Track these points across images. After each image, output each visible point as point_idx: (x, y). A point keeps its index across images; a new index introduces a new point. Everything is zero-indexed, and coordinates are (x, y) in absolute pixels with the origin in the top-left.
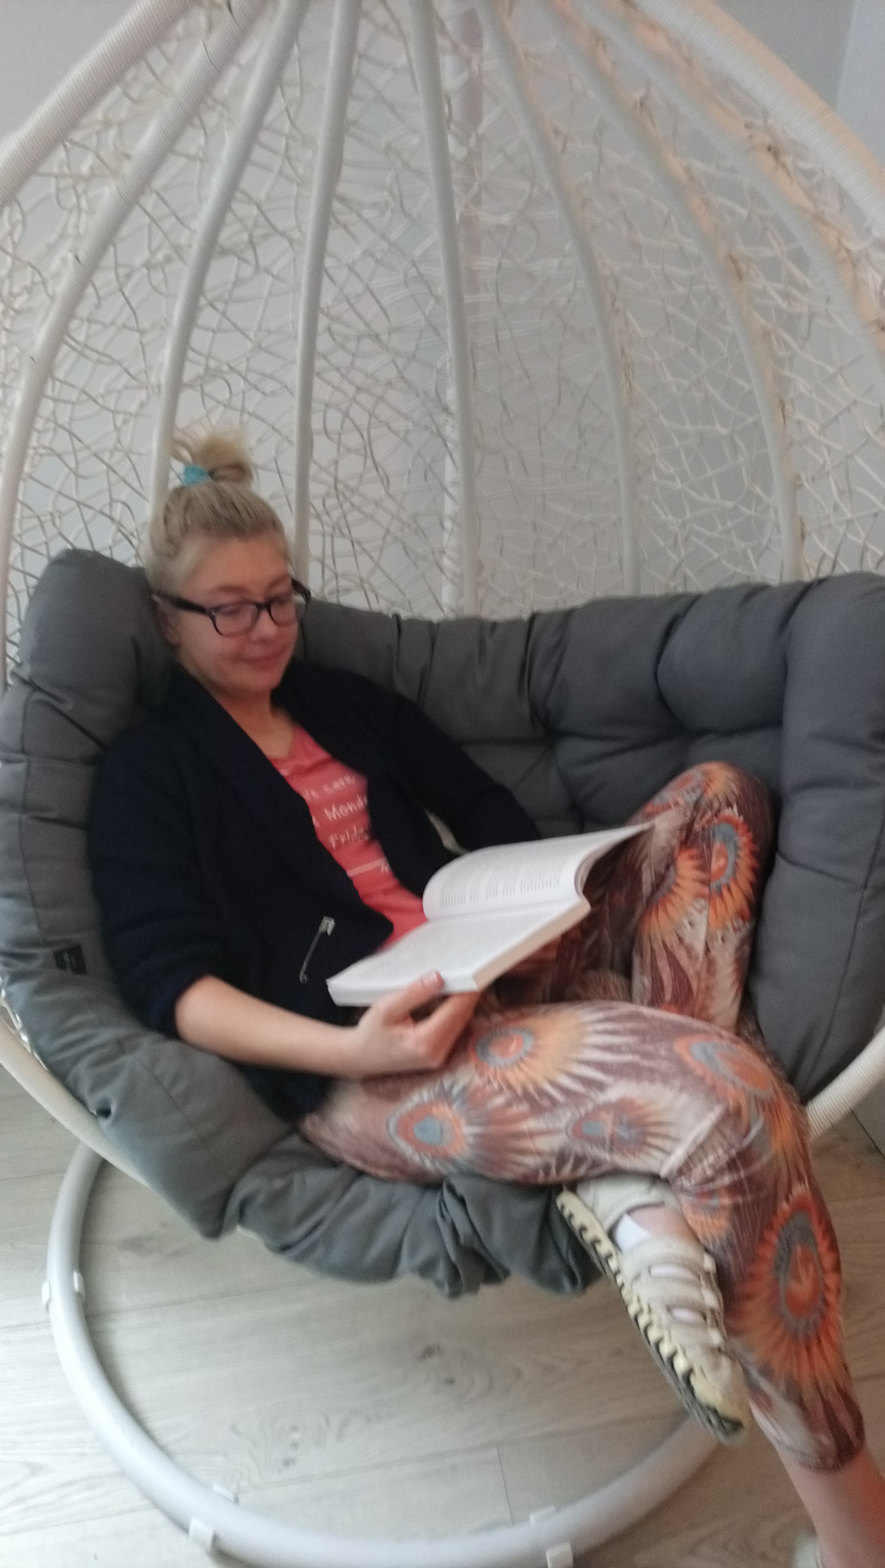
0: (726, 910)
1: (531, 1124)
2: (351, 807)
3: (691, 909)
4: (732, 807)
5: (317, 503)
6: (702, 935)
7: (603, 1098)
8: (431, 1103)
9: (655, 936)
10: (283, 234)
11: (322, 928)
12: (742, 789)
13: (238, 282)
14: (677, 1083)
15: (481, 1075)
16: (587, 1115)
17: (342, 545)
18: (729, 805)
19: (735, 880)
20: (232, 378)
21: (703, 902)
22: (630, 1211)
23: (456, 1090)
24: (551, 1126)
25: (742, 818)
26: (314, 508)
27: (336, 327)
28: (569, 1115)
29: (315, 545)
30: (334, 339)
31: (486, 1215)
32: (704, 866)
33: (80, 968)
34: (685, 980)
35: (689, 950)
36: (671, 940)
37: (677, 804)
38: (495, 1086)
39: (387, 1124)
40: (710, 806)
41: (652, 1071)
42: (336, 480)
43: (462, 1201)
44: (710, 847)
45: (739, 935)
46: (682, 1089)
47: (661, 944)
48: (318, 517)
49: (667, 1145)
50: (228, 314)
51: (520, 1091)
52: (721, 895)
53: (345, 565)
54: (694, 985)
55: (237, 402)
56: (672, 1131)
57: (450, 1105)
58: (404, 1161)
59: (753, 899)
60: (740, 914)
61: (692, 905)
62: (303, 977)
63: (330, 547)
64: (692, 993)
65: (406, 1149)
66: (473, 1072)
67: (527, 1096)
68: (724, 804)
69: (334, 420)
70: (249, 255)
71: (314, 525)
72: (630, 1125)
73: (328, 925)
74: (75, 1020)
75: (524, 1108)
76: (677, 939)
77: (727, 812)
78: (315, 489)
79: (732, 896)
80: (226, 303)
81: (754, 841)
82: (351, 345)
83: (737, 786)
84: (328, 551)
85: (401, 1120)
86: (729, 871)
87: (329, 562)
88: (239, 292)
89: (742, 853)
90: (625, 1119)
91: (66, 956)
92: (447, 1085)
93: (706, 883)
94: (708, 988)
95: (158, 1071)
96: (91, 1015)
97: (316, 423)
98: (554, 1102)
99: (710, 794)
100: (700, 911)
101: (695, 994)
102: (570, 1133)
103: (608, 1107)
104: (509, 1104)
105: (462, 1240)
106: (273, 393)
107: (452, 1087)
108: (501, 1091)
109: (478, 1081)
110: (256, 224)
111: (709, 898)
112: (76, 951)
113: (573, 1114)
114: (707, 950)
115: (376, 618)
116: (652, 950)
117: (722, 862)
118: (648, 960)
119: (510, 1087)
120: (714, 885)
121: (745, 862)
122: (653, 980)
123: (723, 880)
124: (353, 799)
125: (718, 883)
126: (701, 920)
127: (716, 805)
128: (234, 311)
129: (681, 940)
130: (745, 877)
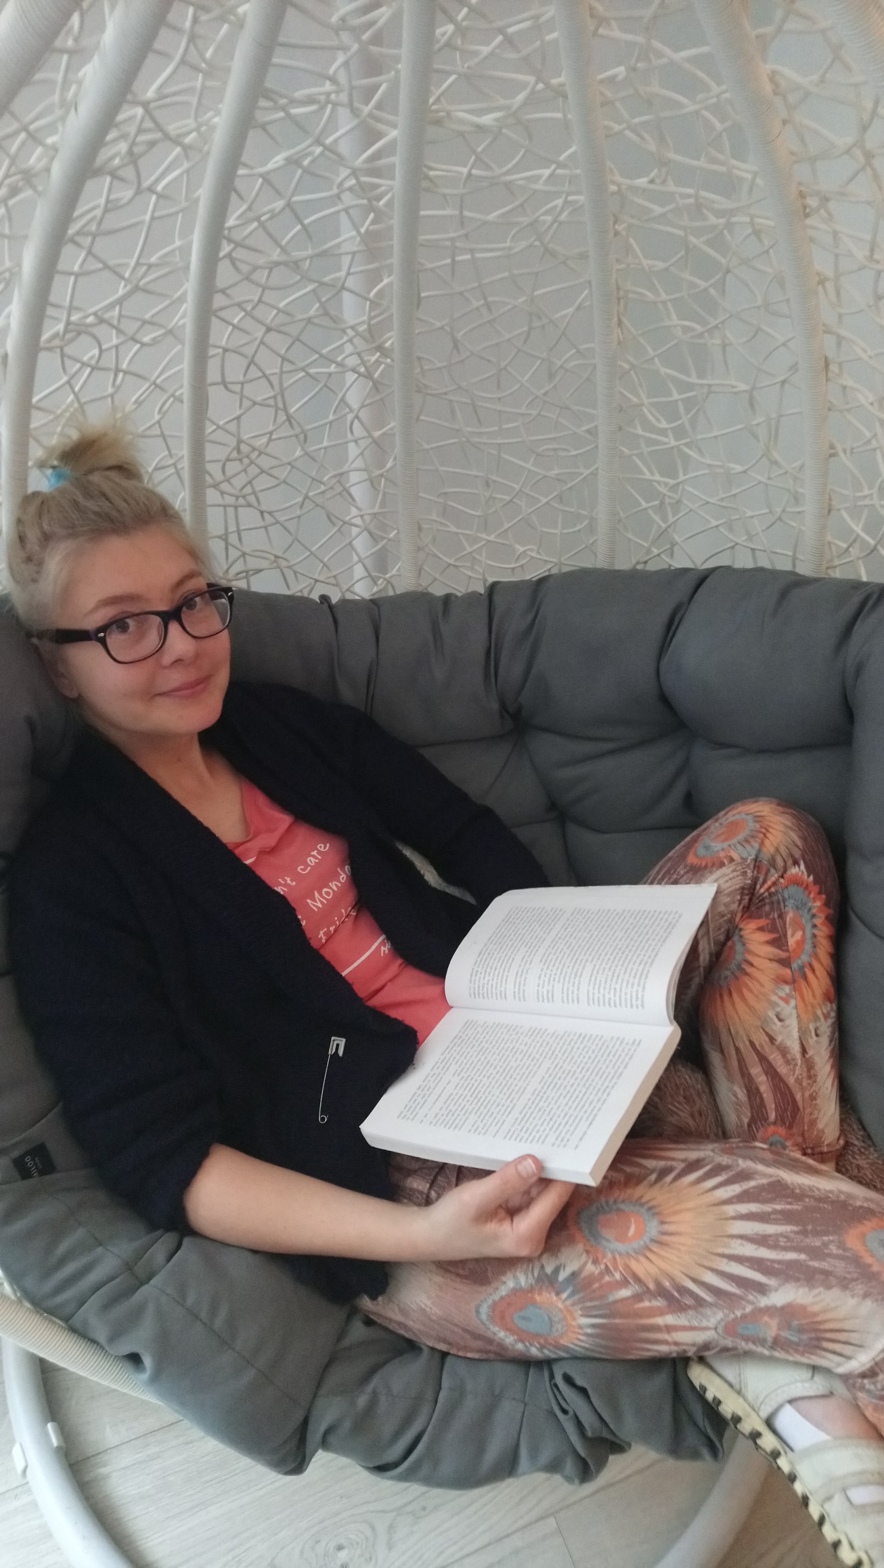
0: (814, 996)
1: (670, 1319)
2: (334, 885)
3: (774, 998)
4: (799, 866)
5: (214, 469)
6: (795, 1034)
7: (764, 1302)
8: (531, 1290)
9: (737, 1032)
10: (176, 141)
11: (332, 1051)
12: (804, 839)
13: (110, 207)
14: (860, 1288)
15: (596, 1262)
16: (744, 1317)
17: (249, 518)
18: (796, 863)
19: (815, 955)
20: (101, 331)
21: (787, 988)
22: (791, 1402)
23: (562, 1276)
24: (695, 1323)
25: (811, 878)
26: (211, 476)
27: (240, 254)
28: (720, 1315)
29: (215, 522)
30: (237, 269)
31: (615, 1407)
32: (779, 942)
33: (48, 1167)
34: (787, 1092)
35: (784, 1051)
36: (760, 1039)
37: (732, 860)
38: (618, 1276)
39: (478, 1312)
40: (773, 863)
41: (827, 1273)
42: (240, 441)
43: (583, 1391)
44: (781, 916)
45: (830, 1021)
46: (866, 1296)
47: (748, 1043)
48: (215, 486)
49: (847, 1350)
50: (95, 250)
51: (652, 1286)
52: (805, 978)
53: (253, 541)
54: (798, 1097)
55: (109, 360)
56: (854, 1338)
57: (558, 1294)
58: (501, 1346)
59: (834, 974)
60: (827, 998)
61: (776, 994)
62: (323, 1118)
63: (234, 522)
64: (798, 1109)
65: (502, 1335)
66: (584, 1258)
67: (661, 1292)
68: (790, 862)
69: (235, 369)
70: (129, 173)
71: (212, 496)
72: (801, 1330)
73: (338, 1045)
74: (63, 1247)
75: (659, 1303)
76: (767, 1039)
77: (794, 871)
78: (212, 452)
79: (817, 978)
80: (94, 236)
81: (827, 904)
82: (261, 276)
83: (799, 837)
84: (232, 528)
85: (494, 1306)
86: (808, 947)
87: (233, 538)
88: (110, 222)
89: (818, 921)
90: (795, 1323)
91: (28, 1159)
92: (549, 1270)
93: (785, 963)
94: (813, 1098)
95: (190, 1301)
96: (80, 1233)
97: (213, 374)
98: (700, 1302)
99: (769, 848)
100: (786, 1000)
101: (802, 1109)
102: (720, 1330)
103: (770, 1310)
104: (637, 1297)
105: (589, 1434)
106: (155, 342)
107: (557, 1271)
108: (625, 1283)
109: (590, 1268)
110: (140, 131)
111: (793, 982)
112: (40, 1151)
113: (726, 1316)
114: (804, 1051)
115: (298, 603)
116: (737, 1050)
117: (799, 935)
118: (735, 1063)
119: (638, 1280)
120: (795, 966)
121: (823, 931)
122: (748, 1091)
123: (805, 958)
124: (335, 876)
125: (799, 962)
126: (789, 1010)
127: (780, 863)
128: (102, 246)
129: (772, 1039)
130: (825, 948)
